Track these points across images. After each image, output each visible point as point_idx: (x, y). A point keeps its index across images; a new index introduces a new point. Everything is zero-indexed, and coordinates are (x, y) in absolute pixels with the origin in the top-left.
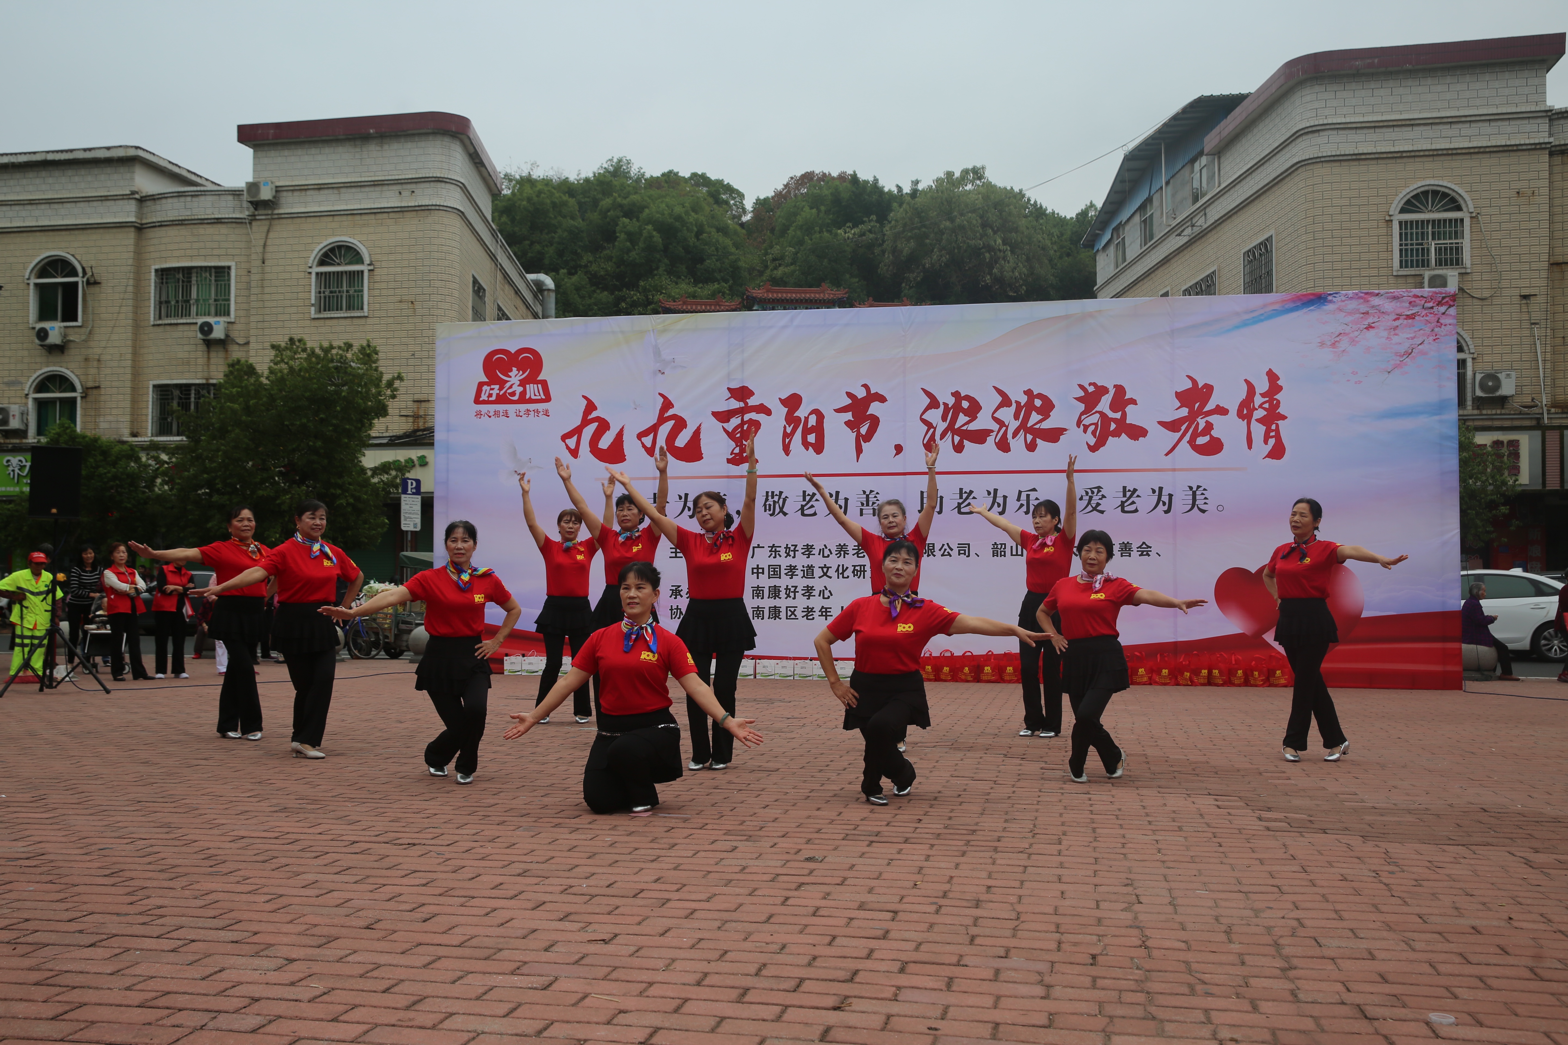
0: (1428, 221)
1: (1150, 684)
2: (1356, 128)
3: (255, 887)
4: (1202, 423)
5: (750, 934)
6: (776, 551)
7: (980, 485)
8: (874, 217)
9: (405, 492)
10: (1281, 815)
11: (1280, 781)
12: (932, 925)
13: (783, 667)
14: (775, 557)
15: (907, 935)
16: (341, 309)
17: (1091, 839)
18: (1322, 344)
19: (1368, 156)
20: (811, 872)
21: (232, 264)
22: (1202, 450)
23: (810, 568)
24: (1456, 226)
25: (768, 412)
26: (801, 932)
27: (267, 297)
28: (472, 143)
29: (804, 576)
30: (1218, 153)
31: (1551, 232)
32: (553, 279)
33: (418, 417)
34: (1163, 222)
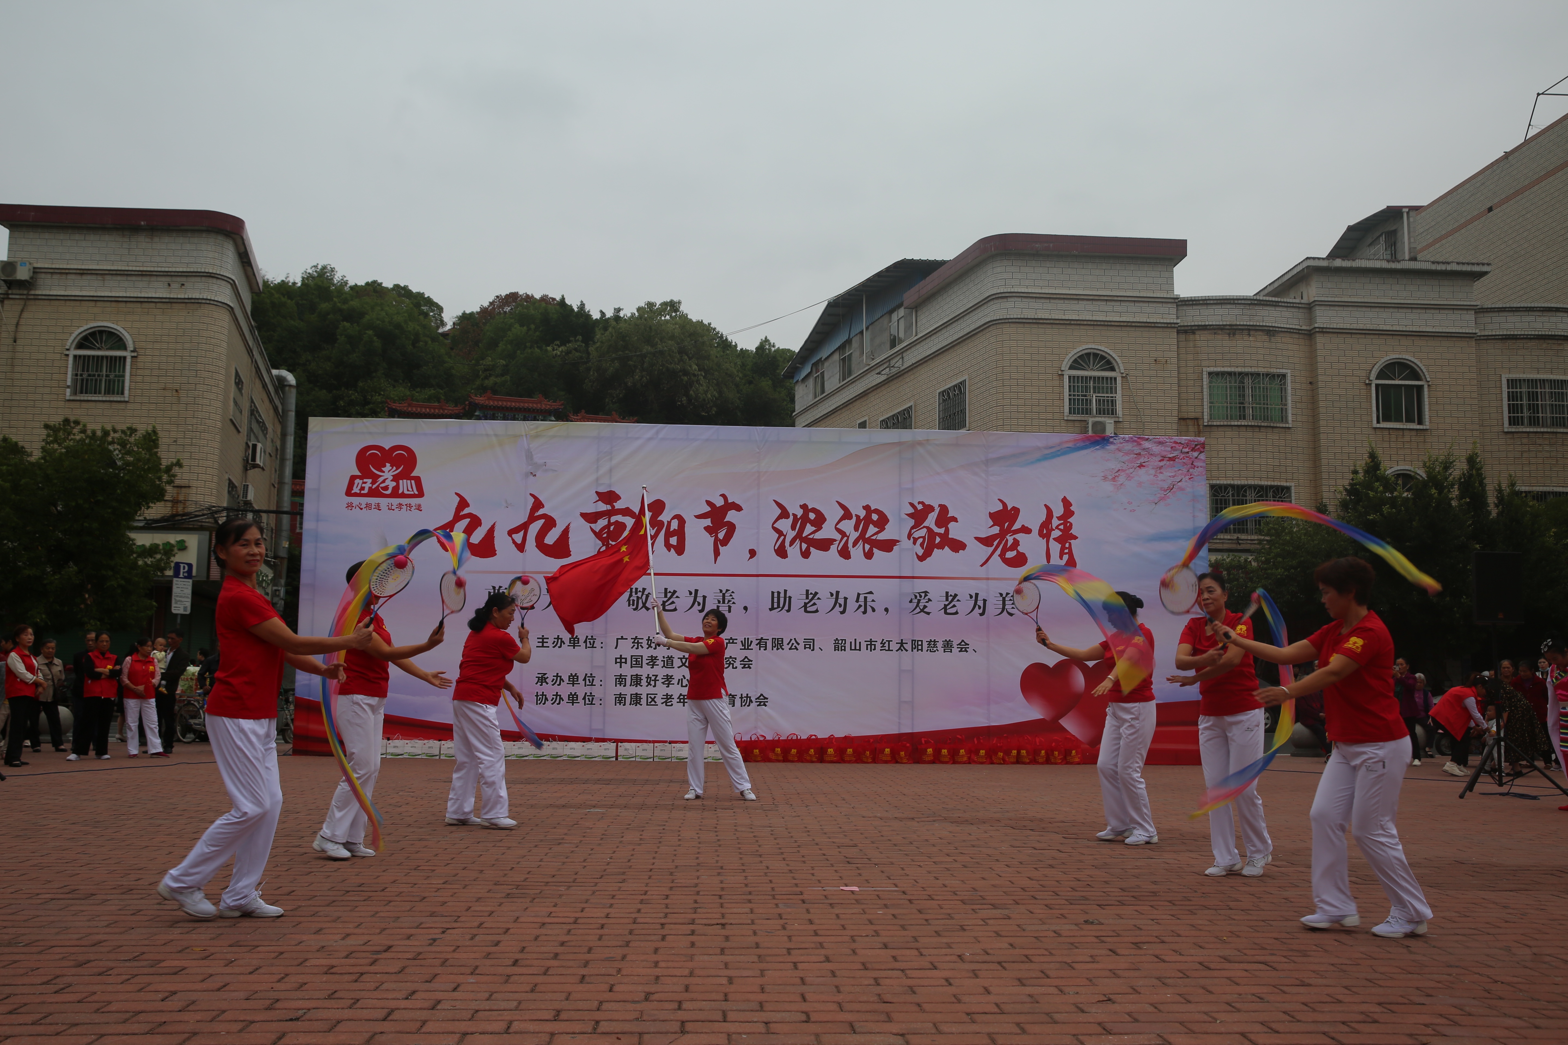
0: (1090, 378)
1: (969, 763)
2: (1036, 298)
4: (1010, 539)
6: (638, 643)
7: (824, 587)
8: (580, 338)
9: (176, 575)
13: (643, 750)
14: (637, 648)
16: (100, 393)
18: (1105, 478)
19: (1045, 321)
22: (1010, 563)
23: (670, 658)
28: (244, 244)
29: (664, 666)
30: (916, 307)
31: (1179, 394)
32: (295, 377)
33: (181, 502)
34: (860, 362)
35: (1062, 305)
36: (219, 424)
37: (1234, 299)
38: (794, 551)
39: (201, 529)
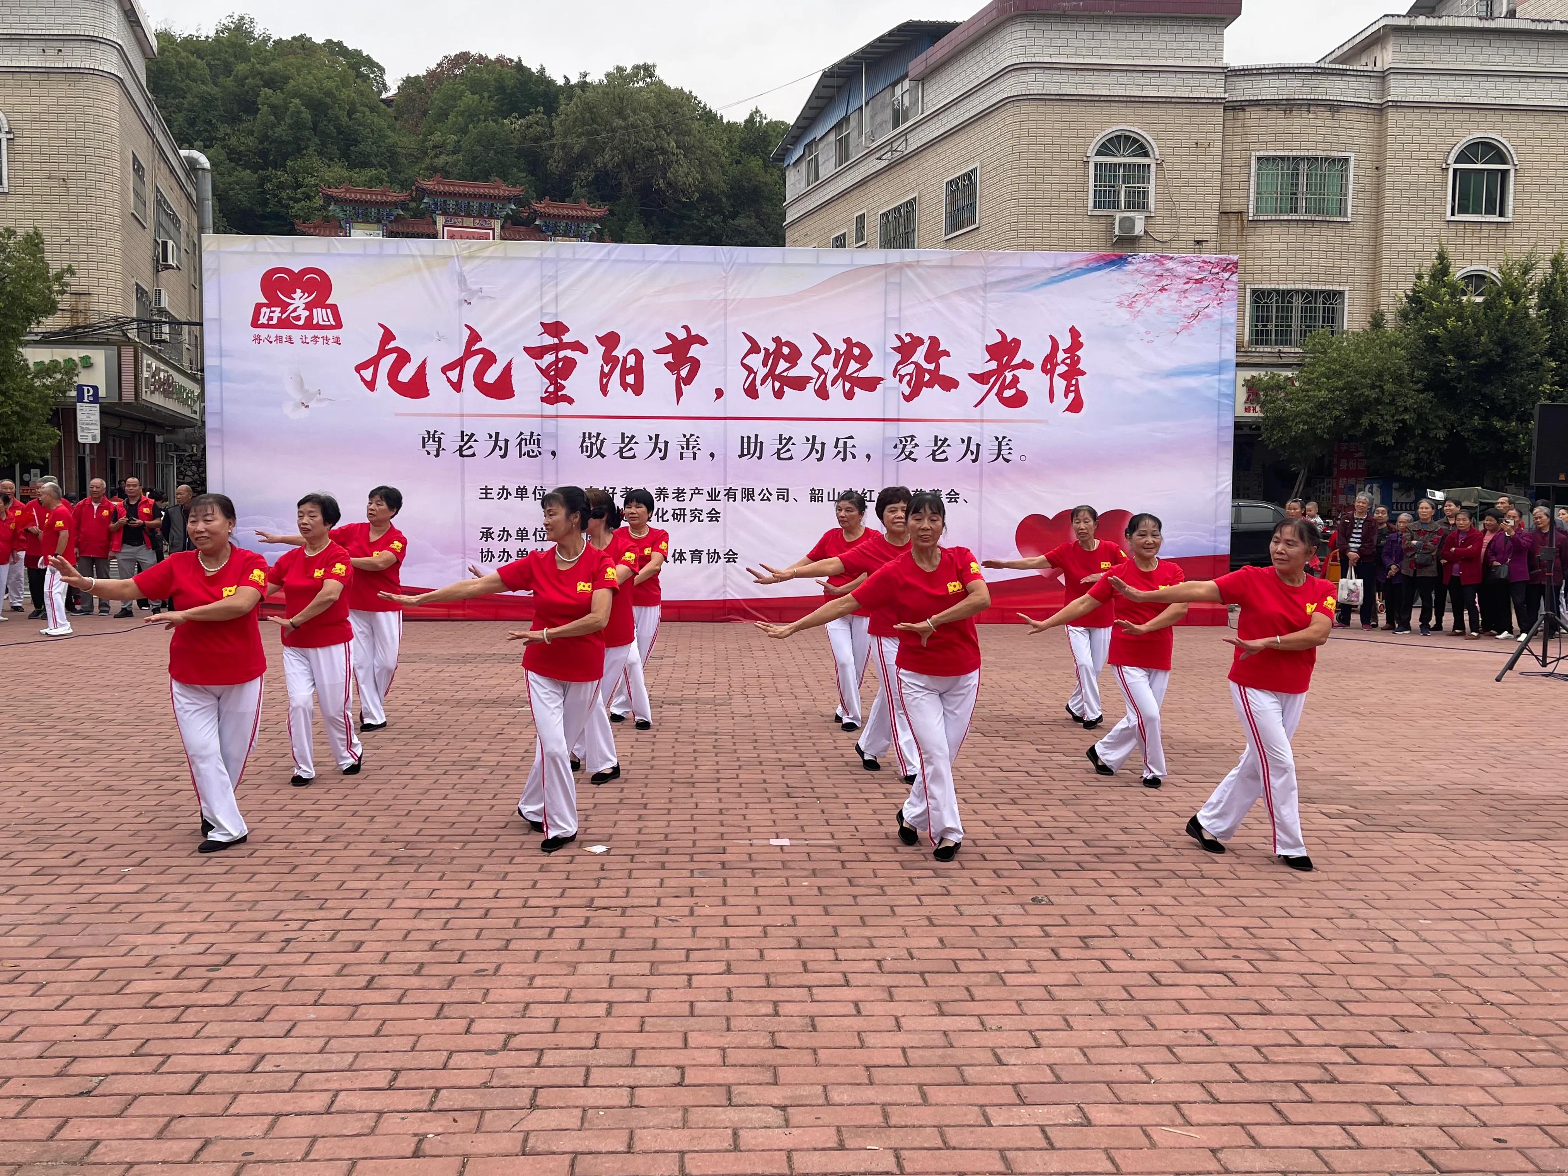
0: (1120, 165)
2: (1061, 68)
4: (1009, 376)
7: (799, 432)
8: (541, 109)
9: (80, 399)
18: (1121, 304)
19: (1069, 98)
22: (1010, 403)
24: (1144, 171)
25: (584, 350)
30: (923, 79)
31: (1222, 183)
32: (208, 158)
33: (80, 311)
34: (859, 143)
35: (1091, 77)
36: (118, 221)
37: (1293, 68)
38: (765, 391)
39: (107, 343)
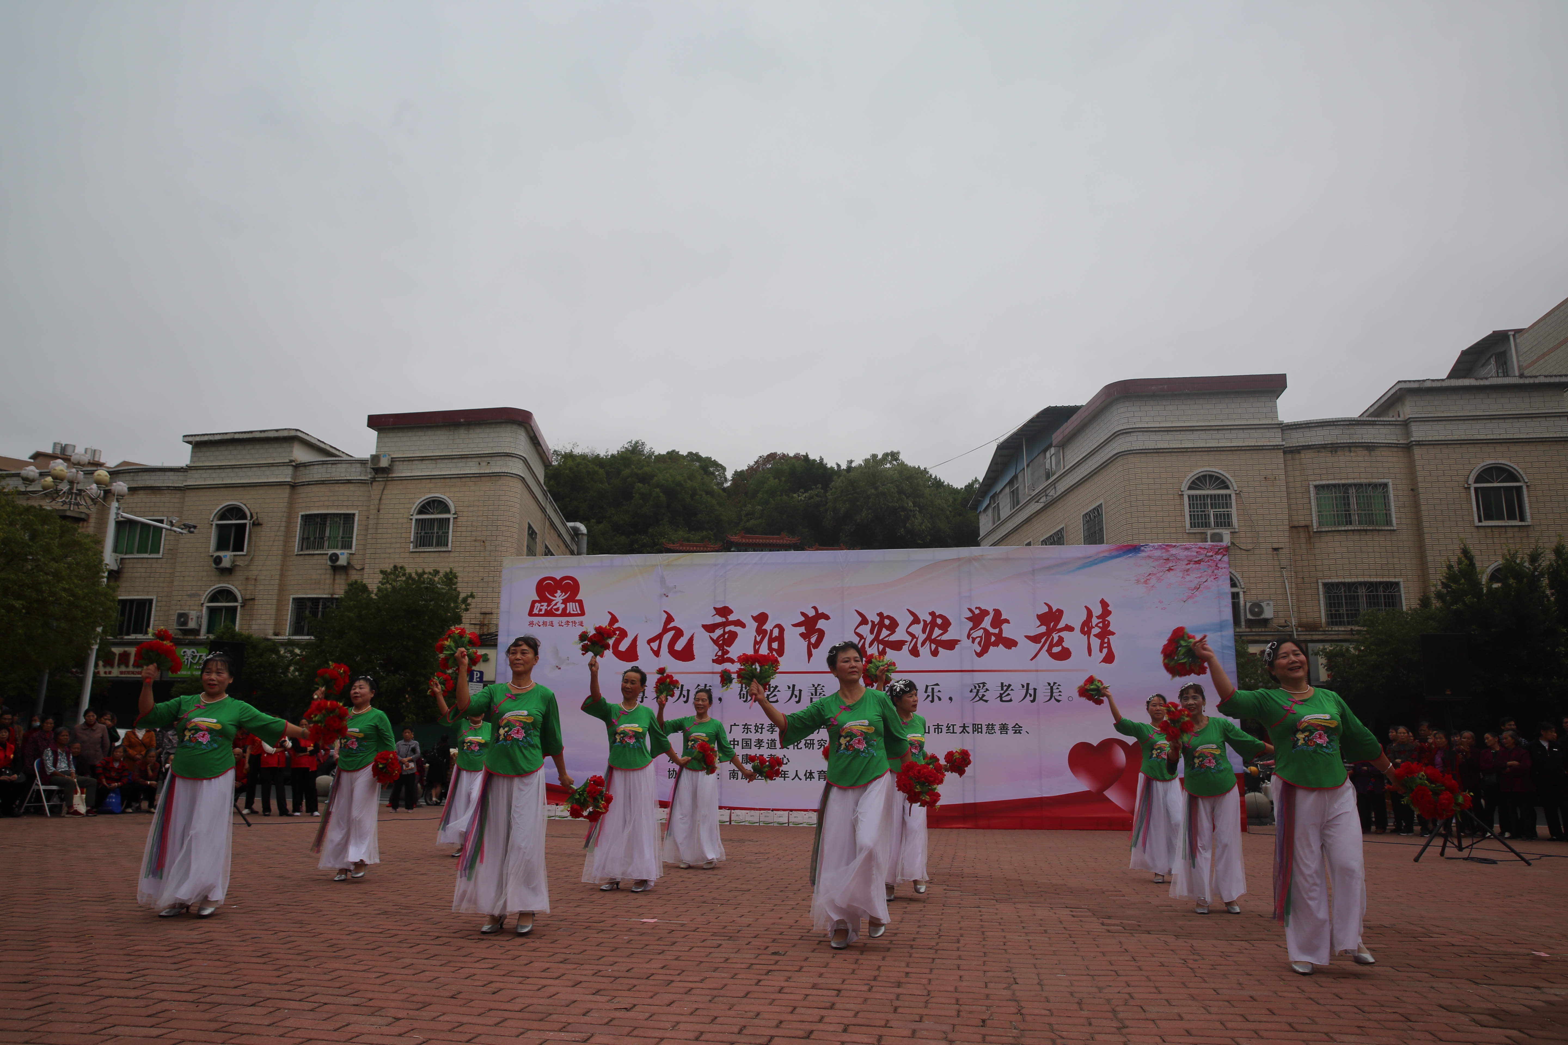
0: (1207, 496)
2: (1155, 431)
3: (367, 967)
4: (1056, 637)
5: (733, 1005)
6: (748, 728)
8: (819, 486)
10: (1118, 922)
11: (1118, 898)
12: (866, 1000)
13: (751, 816)
14: (747, 733)
15: (848, 1006)
16: (432, 546)
17: (981, 940)
18: (1138, 581)
19: (1164, 451)
20: (777, 962)
21: (356, 512)
22: (1056, 656)
24: (1226, 500)
25: (743, 625)
26: (770, 1004)
27: (379, 536)
28: (533, 430)
29: (768, 747)
30: (1063, 445)
31: (1289, 505)
32: (586, 527)
33: (486, 625)
34: (1025, 493)
37: (1335, 422)
